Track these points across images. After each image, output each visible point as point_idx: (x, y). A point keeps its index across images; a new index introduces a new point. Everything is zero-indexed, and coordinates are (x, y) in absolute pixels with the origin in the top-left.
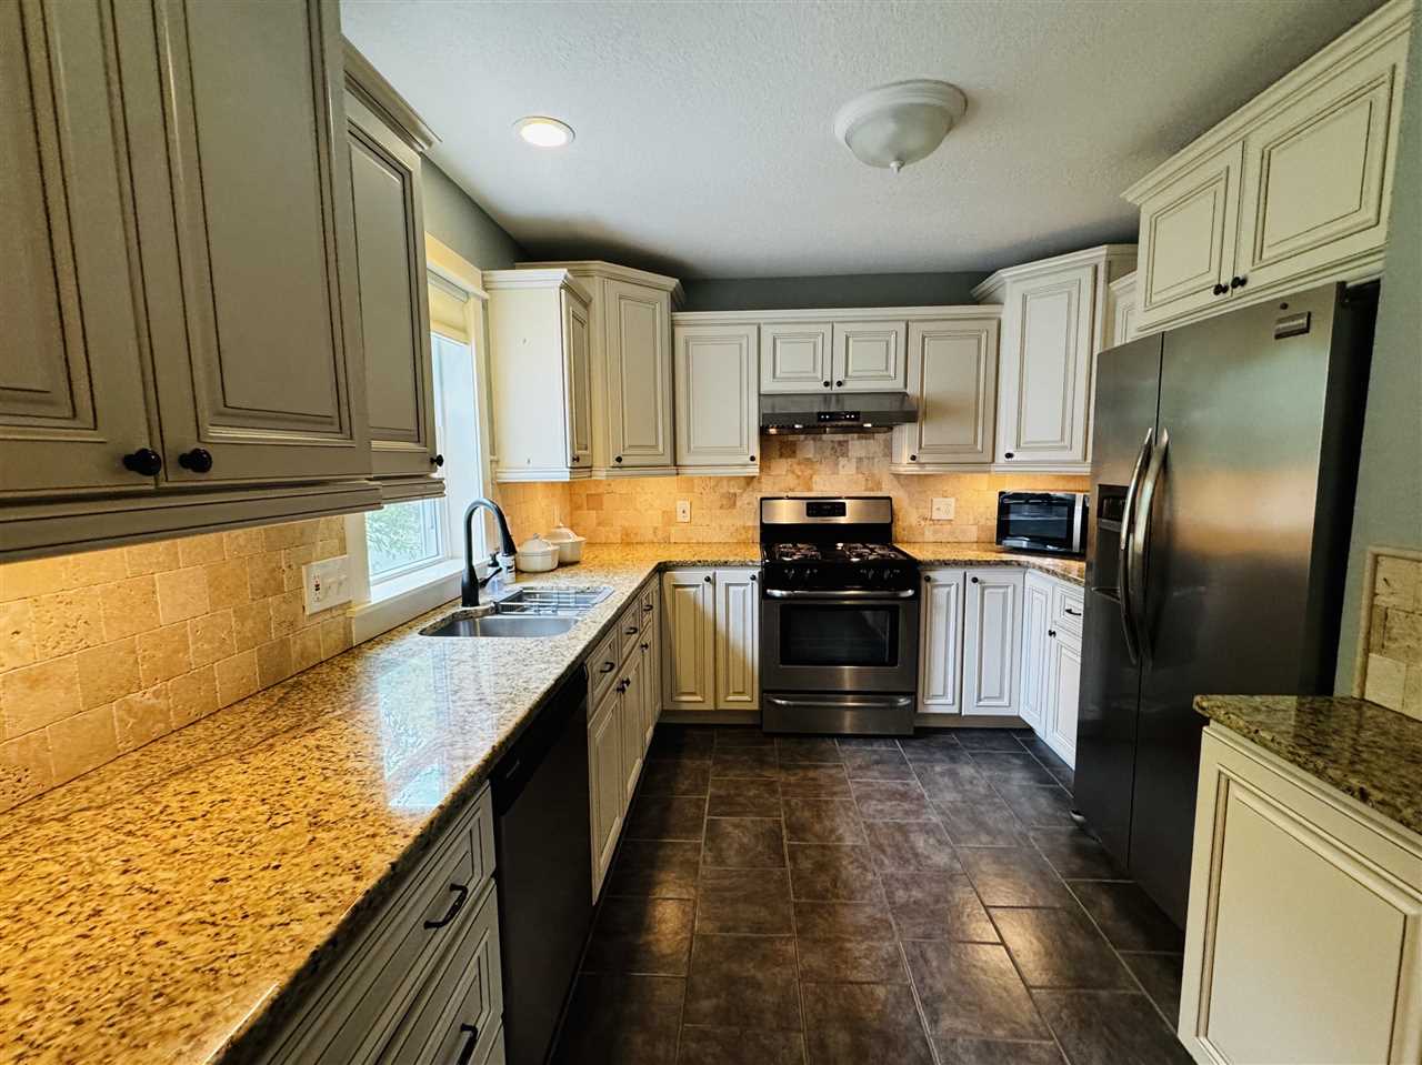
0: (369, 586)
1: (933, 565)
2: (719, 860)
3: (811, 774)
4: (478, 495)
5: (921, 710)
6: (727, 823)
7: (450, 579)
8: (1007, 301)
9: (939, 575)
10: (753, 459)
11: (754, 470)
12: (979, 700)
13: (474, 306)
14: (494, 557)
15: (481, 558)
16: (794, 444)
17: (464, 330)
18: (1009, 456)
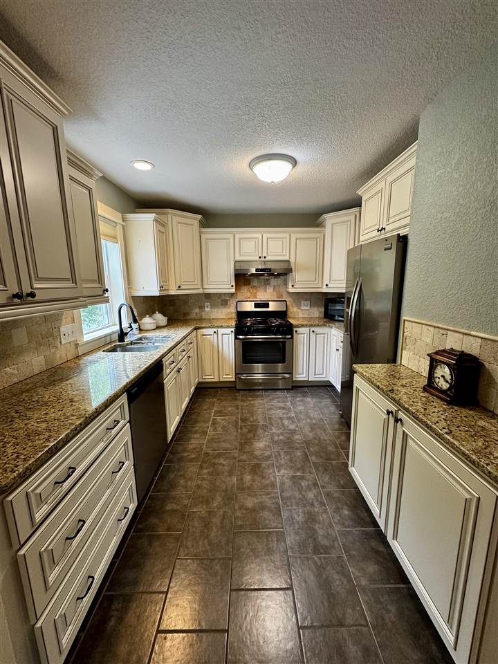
0: (83, 335)
1: (297, 326)
2: (215, 430)
3: (252, 402)
4: (123, 301)
5: (294, 379)
6: (219, 419)
7: (113, 333)
8: (327, 226)
9: (300, 330)
10: (232, 286)
11: (233, 291)
12: (315, 375)
13: (119, 228)
14: (130, 324)
15: (125, 325)
16: (249, 280)
17: (116, 238)
18: (327, 285)
